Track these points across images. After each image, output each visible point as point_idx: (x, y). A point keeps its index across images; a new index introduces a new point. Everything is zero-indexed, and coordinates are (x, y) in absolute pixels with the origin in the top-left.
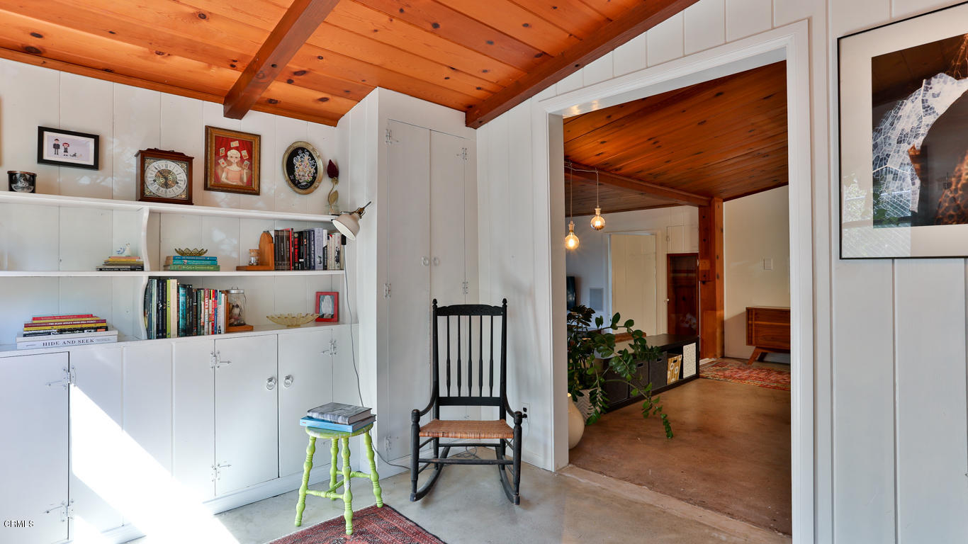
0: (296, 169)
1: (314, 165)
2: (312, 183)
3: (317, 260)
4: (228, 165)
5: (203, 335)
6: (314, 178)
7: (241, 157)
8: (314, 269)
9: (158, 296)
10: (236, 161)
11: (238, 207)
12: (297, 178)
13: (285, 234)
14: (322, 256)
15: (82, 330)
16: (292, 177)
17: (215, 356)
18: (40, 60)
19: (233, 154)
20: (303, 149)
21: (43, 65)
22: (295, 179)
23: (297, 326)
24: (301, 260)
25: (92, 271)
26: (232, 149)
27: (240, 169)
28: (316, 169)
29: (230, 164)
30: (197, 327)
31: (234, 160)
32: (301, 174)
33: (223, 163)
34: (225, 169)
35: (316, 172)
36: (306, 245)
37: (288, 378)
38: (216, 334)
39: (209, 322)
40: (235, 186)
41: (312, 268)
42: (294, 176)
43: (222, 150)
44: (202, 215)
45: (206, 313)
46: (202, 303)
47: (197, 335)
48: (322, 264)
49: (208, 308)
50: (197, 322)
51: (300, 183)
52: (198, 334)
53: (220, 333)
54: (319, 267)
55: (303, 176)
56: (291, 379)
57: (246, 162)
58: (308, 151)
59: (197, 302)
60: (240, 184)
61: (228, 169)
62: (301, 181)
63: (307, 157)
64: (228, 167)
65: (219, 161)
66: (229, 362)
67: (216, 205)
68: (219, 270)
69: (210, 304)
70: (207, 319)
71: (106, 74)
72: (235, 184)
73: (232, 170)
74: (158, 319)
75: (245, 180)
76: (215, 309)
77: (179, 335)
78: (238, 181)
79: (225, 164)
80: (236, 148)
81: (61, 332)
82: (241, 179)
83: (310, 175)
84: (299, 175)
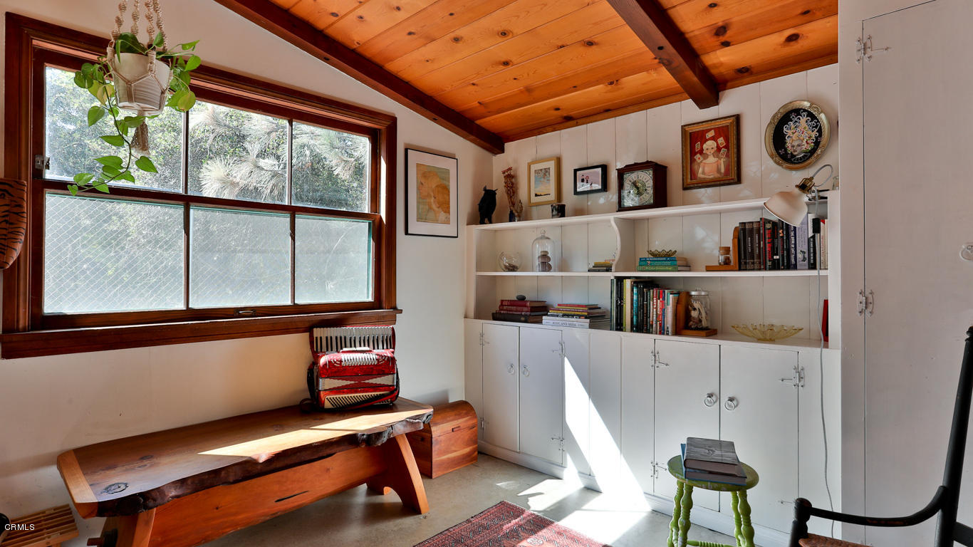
0: (788, 140)
1: (816, 127)
2: (813, 151)
3: (800, 256)
4: (705, 159)
5: (652, 333)
6: (817, 143)
7: (718, 146)
8: (795, 267)
9: (617, 293)
10: (712, 152)
11: (720, 200)
12: (790, 150)
13: (755, 226)
14: (806, 251)
15: (573, 316)
16: (782, 152)
17: (655, 356)
18: (575, 122)
19: (710, 145)
20: (798, 112)
21: (577, 125)
22: (786, 153)
23: (771, 340)
24: (775, 257)
25: (585, 272)
26: (707, 140)
27: (716, 159)
28: (820, 131)
29: (706, 157)
30: (647, 324)
31: (710, 152)
32: (796, 143)
33: (699, 159)
34: (702, 164)
35: (820, 135)
36: (782, 237)
37: (731, 399)
38: (663, 334)
39: (657, 322)
40: (712, 179)
41: (791, 266)
42: (786, 150)
43: (698, 146)
44: (682, 215)
45: (655, 313)
46: (651, 302)
47: (646, 333)
48: (806, 262)
49: (657, 308)
50: (647, 320)
51: (795, 156)
52: (648, 332)
53: (668, 334)
54: (801, 265)
55: (799, 145)
56: (735, 402)
57: (723, 150)
58: (805, 111)
59: (647, 301)
60: (717, 175)
61: (705, 163)
62: (795, 153)
63: (803, 119)
64: (704, 161)
65: (695, 157)
66: (667, 365)
67: (698, 202)
68: (690, 271)
69: (659, 305)
70: (655, 318)
71: (606, 114)
72: (712, 177)
73: (710, 164)
74: (617, 313)
75: (723, 170)
76: (663, 310)
77: (632, 330)
78: (716, 173)
79: (701, 159)
80: (713, 138)
81: (564, 316)
82: (719, 170)
83: (809, 141)
84: (793, 146)
